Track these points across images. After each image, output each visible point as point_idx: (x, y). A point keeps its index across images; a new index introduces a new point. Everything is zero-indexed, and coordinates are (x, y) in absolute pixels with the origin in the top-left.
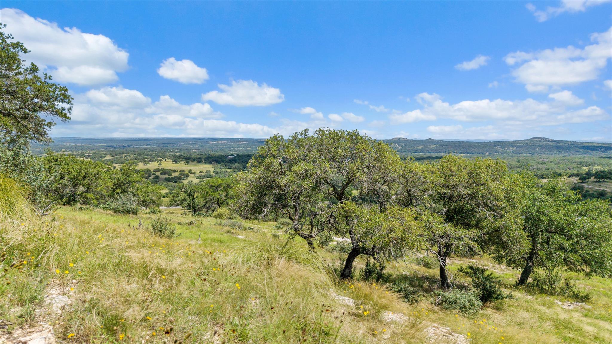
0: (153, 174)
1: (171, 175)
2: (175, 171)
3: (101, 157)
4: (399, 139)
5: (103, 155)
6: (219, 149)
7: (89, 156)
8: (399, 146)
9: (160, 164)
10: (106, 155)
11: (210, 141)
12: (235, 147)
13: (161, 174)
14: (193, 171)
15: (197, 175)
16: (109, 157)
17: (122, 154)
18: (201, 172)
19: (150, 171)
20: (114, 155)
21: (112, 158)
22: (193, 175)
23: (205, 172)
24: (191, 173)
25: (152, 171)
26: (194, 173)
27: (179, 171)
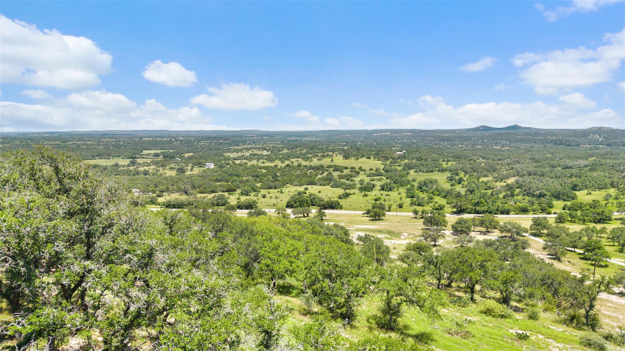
0: (327, 171)
1: (343, 172)
2: (346, 168)
3: (279, 151)
4: (600, 128)
5: (281, 149)
6: (383, 141)
7: (269, 149)
8: (600, 137)
9: (332, 160)
10: (283, 148)
11: (374, 133)
12: (400, 139)
13: (334, 171)
14: (363, 168)
15: (368, 173)
16: (285, 151)
17: (297, 148)
18: (371, 169)
19: (324, 167)
20: (290, 148)
21: (288, 151)
22: (363, 173)
23: (374, 169)
24: (361, 170)
25: (325, 167)
26: (364, 170)
27: (350, 168)
